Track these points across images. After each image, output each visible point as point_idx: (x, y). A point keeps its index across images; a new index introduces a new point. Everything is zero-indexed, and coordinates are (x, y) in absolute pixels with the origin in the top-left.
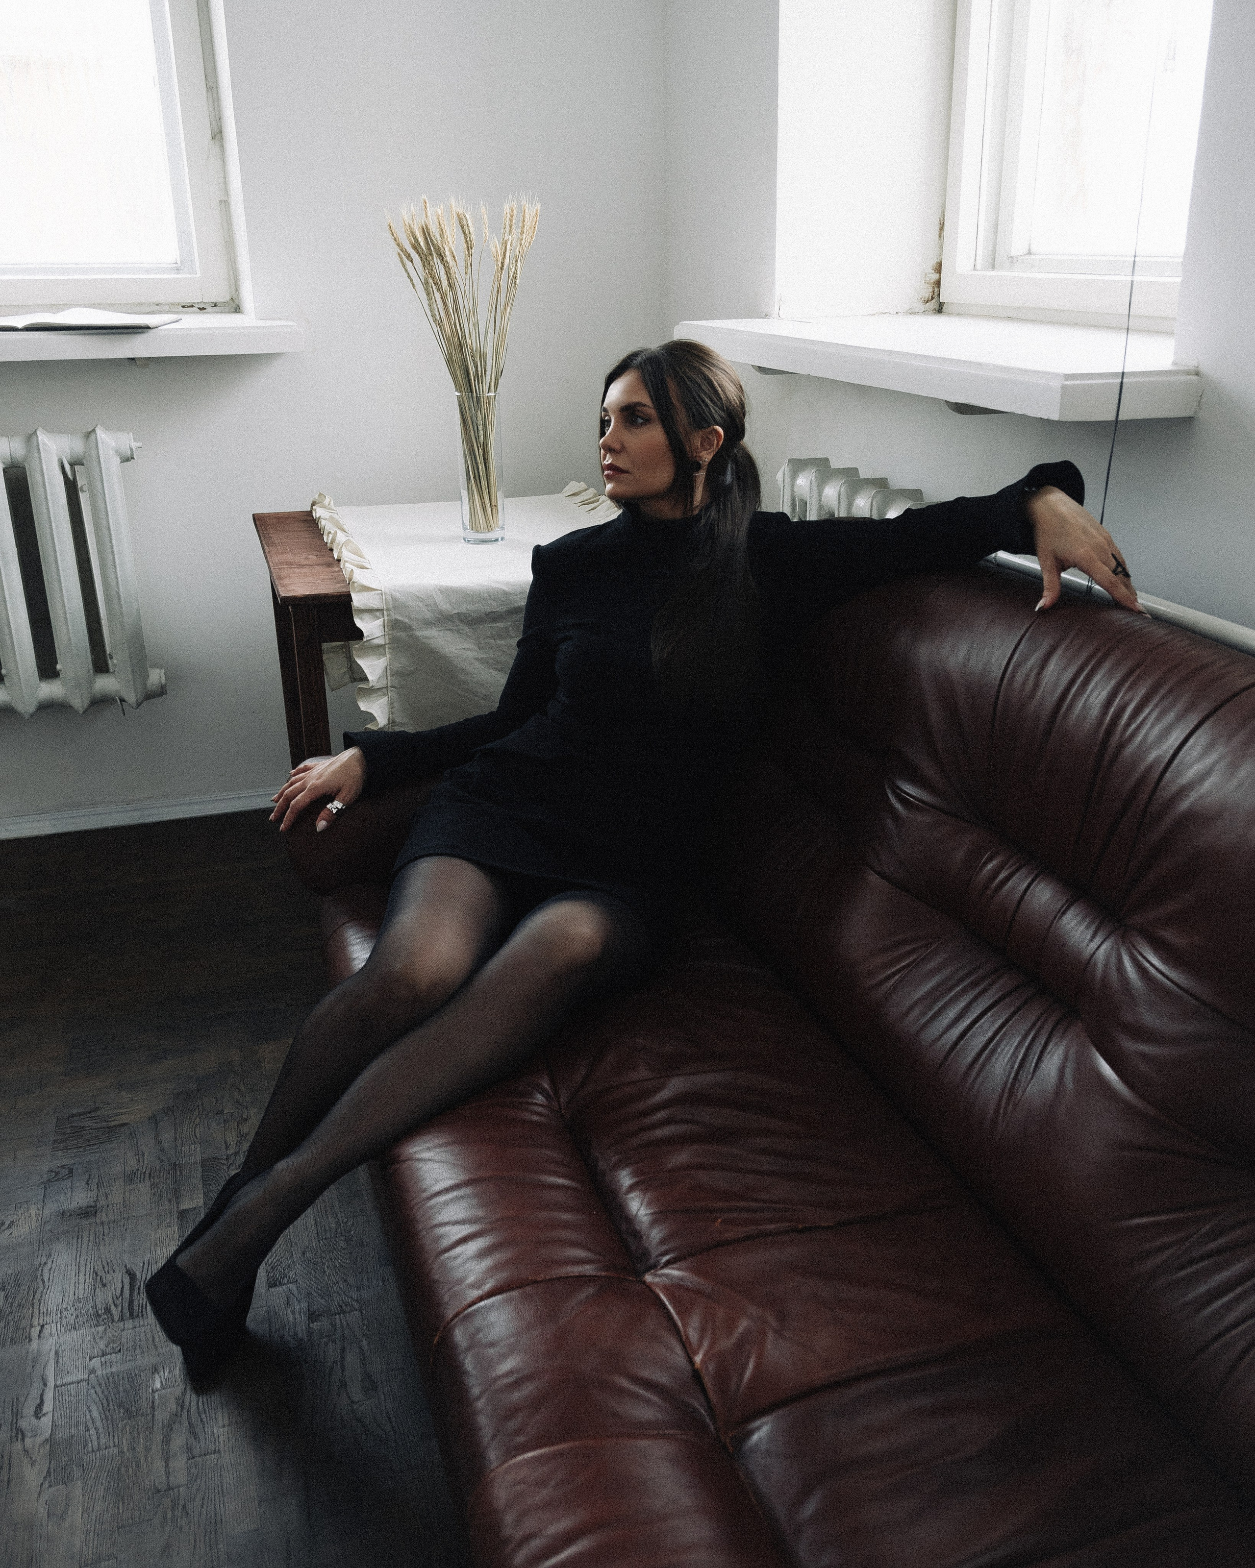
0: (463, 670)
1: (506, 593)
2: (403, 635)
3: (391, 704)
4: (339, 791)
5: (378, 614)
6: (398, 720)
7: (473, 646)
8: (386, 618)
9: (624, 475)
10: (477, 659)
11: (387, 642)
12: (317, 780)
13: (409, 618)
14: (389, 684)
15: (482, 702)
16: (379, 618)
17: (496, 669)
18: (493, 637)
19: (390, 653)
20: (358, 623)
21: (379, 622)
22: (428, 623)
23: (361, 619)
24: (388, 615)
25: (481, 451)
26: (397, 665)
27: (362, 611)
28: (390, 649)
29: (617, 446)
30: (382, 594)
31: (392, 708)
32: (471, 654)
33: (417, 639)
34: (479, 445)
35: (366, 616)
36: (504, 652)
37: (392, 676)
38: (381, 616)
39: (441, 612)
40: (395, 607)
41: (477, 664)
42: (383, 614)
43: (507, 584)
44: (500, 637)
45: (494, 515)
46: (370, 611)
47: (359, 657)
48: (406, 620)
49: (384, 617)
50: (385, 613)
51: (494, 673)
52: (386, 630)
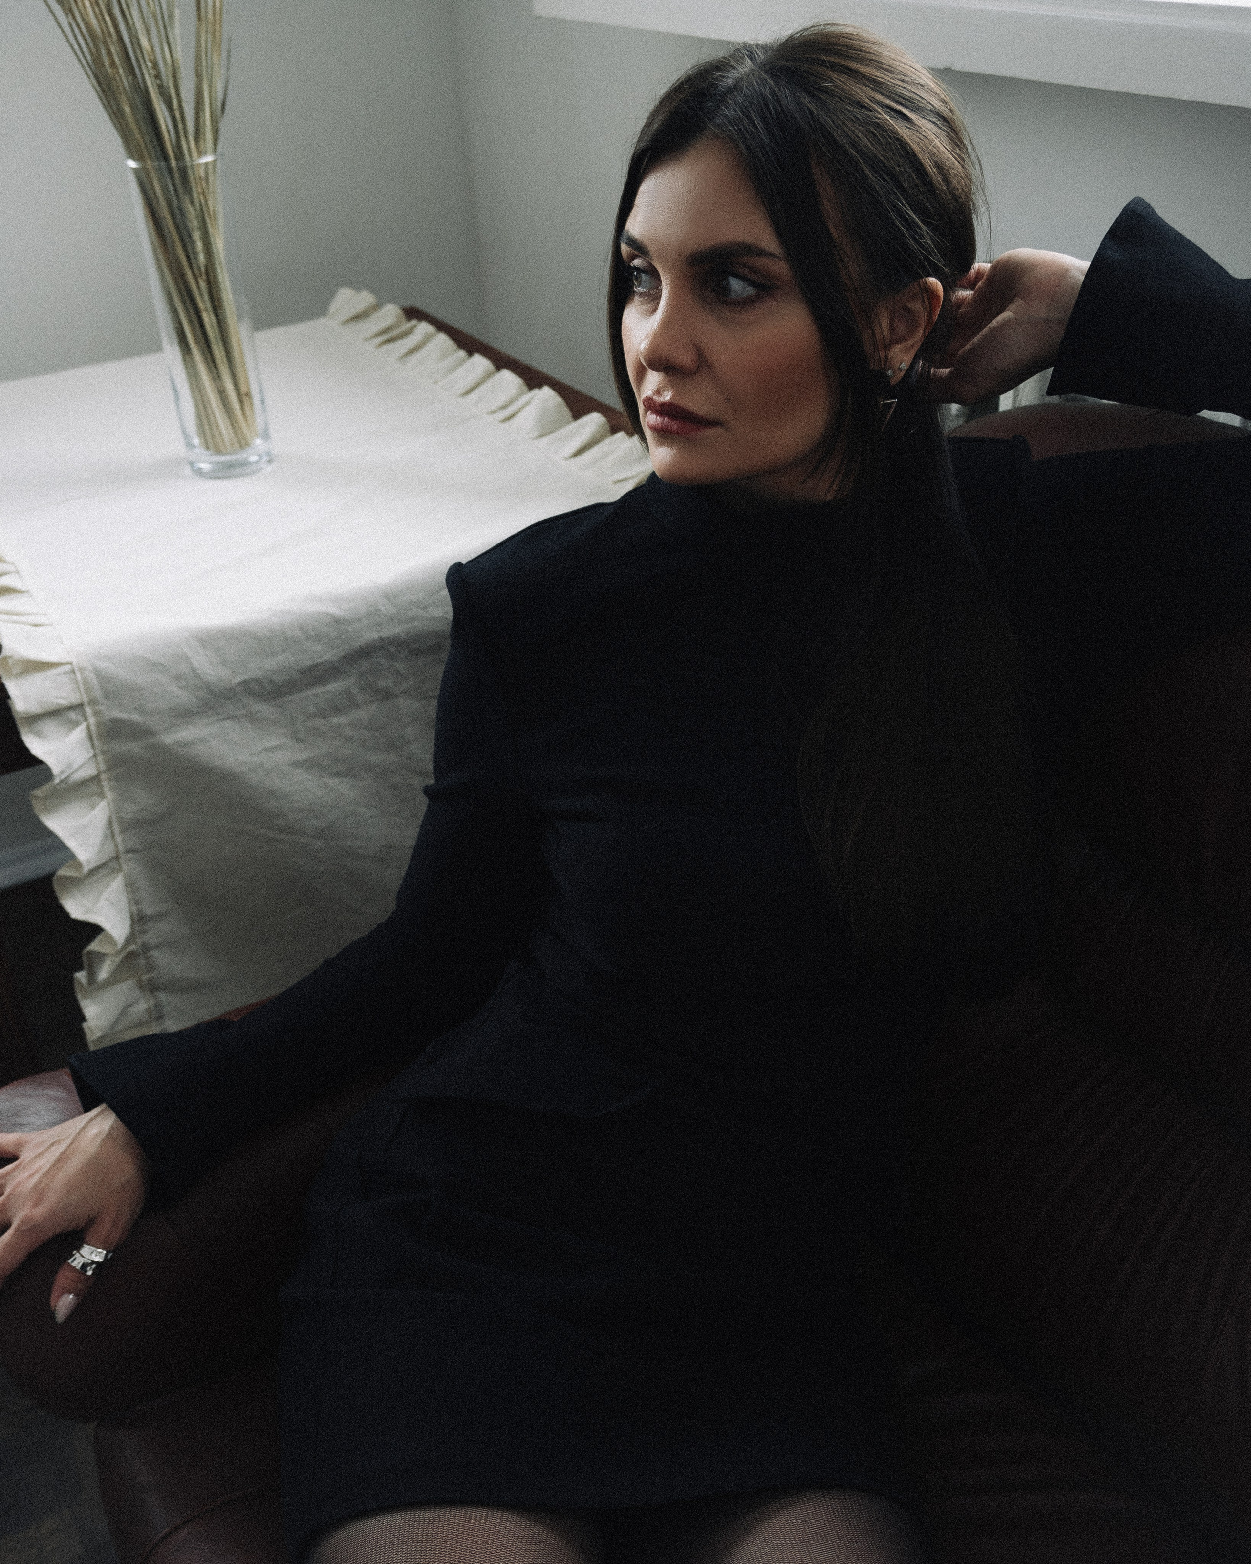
0: (272, 794)
1: (337, 621)
2: (134, 747)
3: (131, 886)
4: (91, 1221)
5: (73, 715)
6: (149, 911)
7: (284, 740)
8: (92, 720)
9: (711, 432)
10: (297, 764)
11: (103, 767)
12: (35, 1205)
13: (141, 710)
14: (121, 849)
15: (319, 844)
16: (75, 725)
17: (337, 774)
18: (322, 714)
19: (112, 788)
20: (35, 745)
21: (79, 732)
22: (184, 715)
23: (39, 734)
24: (96, 713)
25: (203, 285)
26: (131, 810)
27: (34, 719)
28: (110, 779)
29: (686, 359)
30: (73, 672)
31: (133, 892)
32: (283, 757)
33: (164, 749)
34: (197, 273)
35: (49, 726)
36: (349, 739)
37: (123, 831)
38: (80, 718)
39: (208, 686)
40: (107, 695)
41: (301, 775)
42: (85, 716)
43: (337, 600)
44: (337, 710)
45: (248, 411)
46: (55, 713)
47: (48, 809)
48: (136, 717)
49: (86, 720)
50: (88, 710)
51: (333, 782)
52: (96, 743)
